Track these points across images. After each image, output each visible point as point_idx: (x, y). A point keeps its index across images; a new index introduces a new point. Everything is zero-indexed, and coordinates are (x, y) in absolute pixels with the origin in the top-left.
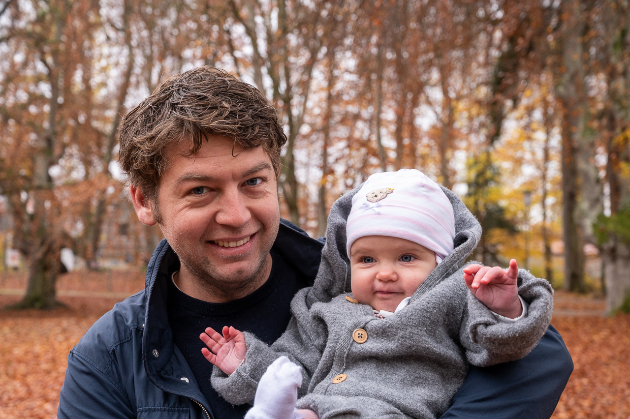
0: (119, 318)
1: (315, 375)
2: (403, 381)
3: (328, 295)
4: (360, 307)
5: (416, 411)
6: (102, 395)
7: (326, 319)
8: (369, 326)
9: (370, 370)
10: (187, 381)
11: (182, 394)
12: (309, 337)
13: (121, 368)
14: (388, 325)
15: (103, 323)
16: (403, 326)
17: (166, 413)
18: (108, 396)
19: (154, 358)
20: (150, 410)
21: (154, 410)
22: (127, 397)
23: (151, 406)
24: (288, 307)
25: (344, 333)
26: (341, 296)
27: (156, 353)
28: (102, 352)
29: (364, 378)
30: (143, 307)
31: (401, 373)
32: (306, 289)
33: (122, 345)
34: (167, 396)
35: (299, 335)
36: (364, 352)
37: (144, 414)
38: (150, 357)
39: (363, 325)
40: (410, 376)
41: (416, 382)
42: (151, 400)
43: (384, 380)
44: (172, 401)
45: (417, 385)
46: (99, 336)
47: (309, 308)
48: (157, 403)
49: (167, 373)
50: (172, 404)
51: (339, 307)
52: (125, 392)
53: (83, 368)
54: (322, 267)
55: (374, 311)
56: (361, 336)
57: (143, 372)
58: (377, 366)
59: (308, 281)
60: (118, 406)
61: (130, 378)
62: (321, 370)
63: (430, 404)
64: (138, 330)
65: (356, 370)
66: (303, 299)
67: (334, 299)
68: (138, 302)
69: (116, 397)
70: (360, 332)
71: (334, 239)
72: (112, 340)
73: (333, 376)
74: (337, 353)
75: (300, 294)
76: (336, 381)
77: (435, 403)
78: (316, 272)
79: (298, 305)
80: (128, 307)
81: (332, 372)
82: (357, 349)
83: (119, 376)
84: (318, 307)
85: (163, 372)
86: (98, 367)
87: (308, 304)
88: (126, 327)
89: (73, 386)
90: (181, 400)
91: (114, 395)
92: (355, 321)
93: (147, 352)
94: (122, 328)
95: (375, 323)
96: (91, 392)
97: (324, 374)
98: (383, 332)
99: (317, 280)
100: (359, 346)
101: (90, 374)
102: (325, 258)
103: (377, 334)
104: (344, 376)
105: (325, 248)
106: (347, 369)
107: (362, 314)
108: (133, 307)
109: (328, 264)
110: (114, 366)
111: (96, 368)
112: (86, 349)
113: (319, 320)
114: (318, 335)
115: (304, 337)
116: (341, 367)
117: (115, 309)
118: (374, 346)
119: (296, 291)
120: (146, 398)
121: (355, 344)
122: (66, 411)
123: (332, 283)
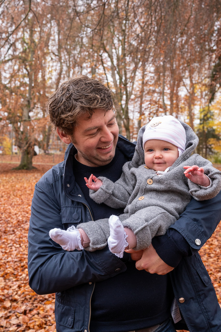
0: (54, 172)
1: (131, 196)
2: (166, 200)
3: (137, 165)
4: (150, 170)
5: (171, 211)
6: (48, 201)
7: (136, 174)
8: (153, 178)
9: (153, 195)
10: (81, 196)
11: (79, 201)
12: (129, 181)
13: (55, 191)
14: (161, 178)
15: (48, 173)
16: (167, 179)
17: (72, 208)
18: (50, 201)
19: (68, 187)
20: (66, 207)
21: (68, 207)
22: (57, 201)
23: (67, 205)
24: (122, 168)
25: (144, 180)
26: (142, 165)
27: (68, 185)
28: (48, 184)
29: (151, 198)
30: (63, 167)
31: (166, 197)
32: (129, 162)
33: (55, 182)
34: (73, 202)
35: (125, 180)
36: (151, 188)
37: (64, 208)
38: (66, 187)
39: (151, 178)
40: (169, 198)
41: (171, 201)
42: (67, 203)
43: (159, 199)
44: (75, 204)
45: (172, 202)
46: (46, 178)
47: (130, 169)
48: (69, 204)
49: (73, 193)
50: (75, 205)
51: (142, 170)
52: (57, 200)
53: (40, 190)
54: (135, 154)
55: (156, 172)
56: (150, 182)
57: (64, 192)
58: (156, 194)
59: (130, 159)
60: (54, 205)
61: (58, 194)
62: (134, 194)
63: (176, 209)
64: (62, 176)
65: (148, 195)
66: (128, 166)
67: (140, 167)
68: (62, 166)
69: (53, 202)
70: (150, 180)
71: (140, 143)
72: (51, 180)
73: (139, 197)
74: (141, 188)
75: (127, 164)
76: (140, 199)
77: (178, 209)
78: (133, 155)
79: (125, 168)
80: (58, 167)
81: (138, 195)
82: (148, 187)
83: (54, 194)
84: (133, 169)
85: (71, 193)
86: (46, 190)
87: (130, 167)
88: (57, 175)
89: (37, 197)
90: (78, 203)
91: (52, 201)
92: (148, 176)
93: (65, 185)
94: (55, 176)
95: (156, 177)
96: (44, 200)
97: (135, 196)
98: (159, 181)
99: (133, 159)
100: (149, 185)
101: (43, 193)
102: (137, 150)
103: (157, 182)
104: (143, 197)
105: (137, 146)
106: (144, 194)
107: (150, 173)
108: (60, 168)
109: (138, 152)
110: (52, 190)
111: (45, 190)
112: (42, 183)
113: (133, 174)
114: (132, 180)
115: (127, 181)
116: (141, 193)
117: (53, 168)
118: (155, 186)
119: (125, 163)
120: (65, 202)
121: (148, 185)
122: (34, 207)
123: (139, 160)
